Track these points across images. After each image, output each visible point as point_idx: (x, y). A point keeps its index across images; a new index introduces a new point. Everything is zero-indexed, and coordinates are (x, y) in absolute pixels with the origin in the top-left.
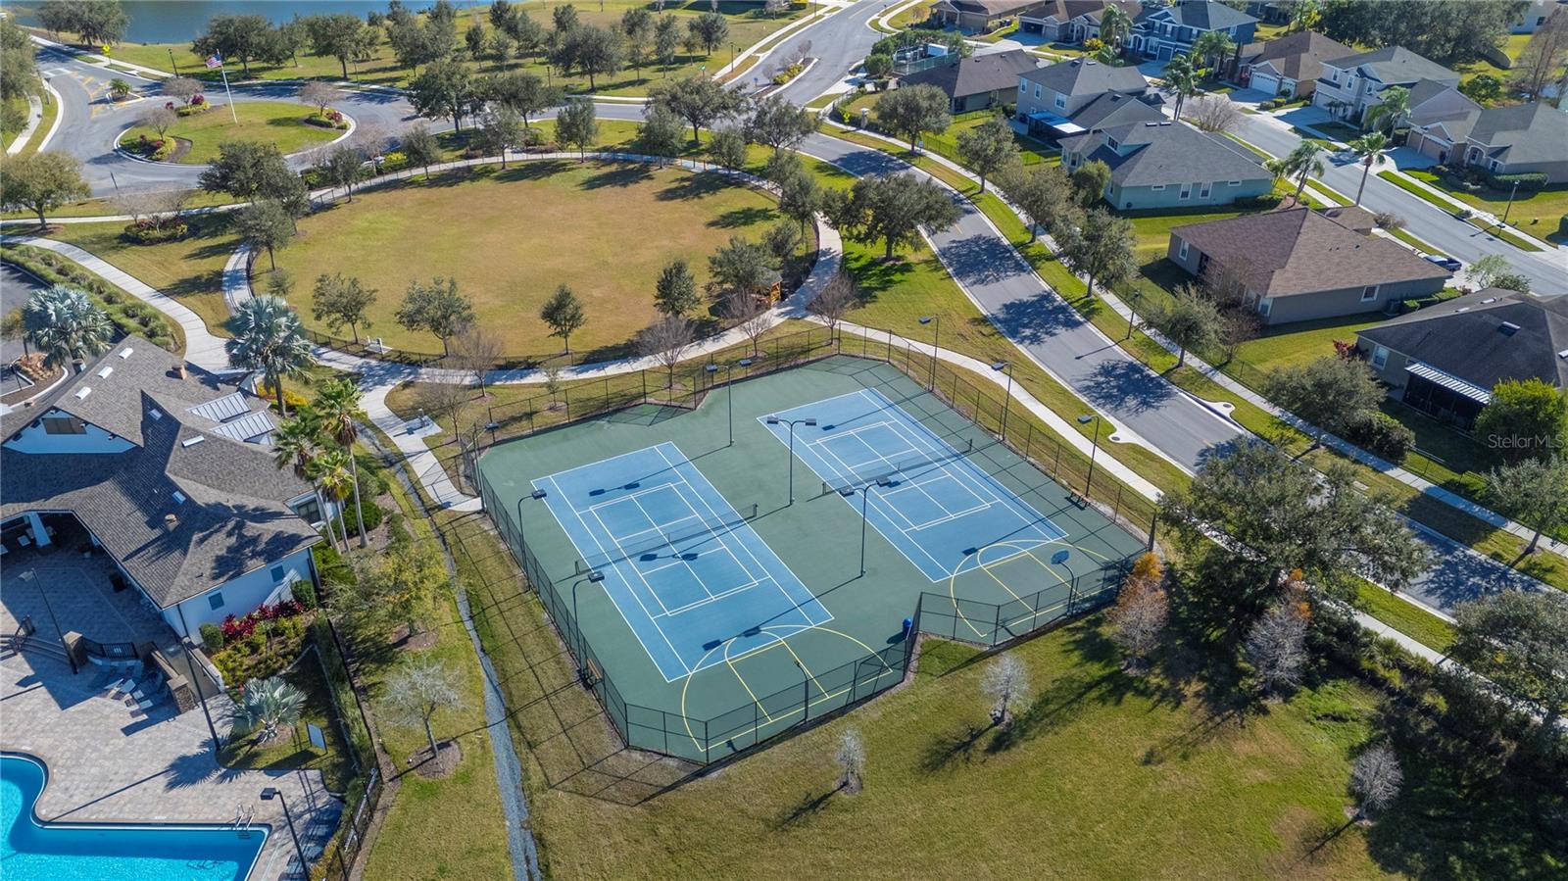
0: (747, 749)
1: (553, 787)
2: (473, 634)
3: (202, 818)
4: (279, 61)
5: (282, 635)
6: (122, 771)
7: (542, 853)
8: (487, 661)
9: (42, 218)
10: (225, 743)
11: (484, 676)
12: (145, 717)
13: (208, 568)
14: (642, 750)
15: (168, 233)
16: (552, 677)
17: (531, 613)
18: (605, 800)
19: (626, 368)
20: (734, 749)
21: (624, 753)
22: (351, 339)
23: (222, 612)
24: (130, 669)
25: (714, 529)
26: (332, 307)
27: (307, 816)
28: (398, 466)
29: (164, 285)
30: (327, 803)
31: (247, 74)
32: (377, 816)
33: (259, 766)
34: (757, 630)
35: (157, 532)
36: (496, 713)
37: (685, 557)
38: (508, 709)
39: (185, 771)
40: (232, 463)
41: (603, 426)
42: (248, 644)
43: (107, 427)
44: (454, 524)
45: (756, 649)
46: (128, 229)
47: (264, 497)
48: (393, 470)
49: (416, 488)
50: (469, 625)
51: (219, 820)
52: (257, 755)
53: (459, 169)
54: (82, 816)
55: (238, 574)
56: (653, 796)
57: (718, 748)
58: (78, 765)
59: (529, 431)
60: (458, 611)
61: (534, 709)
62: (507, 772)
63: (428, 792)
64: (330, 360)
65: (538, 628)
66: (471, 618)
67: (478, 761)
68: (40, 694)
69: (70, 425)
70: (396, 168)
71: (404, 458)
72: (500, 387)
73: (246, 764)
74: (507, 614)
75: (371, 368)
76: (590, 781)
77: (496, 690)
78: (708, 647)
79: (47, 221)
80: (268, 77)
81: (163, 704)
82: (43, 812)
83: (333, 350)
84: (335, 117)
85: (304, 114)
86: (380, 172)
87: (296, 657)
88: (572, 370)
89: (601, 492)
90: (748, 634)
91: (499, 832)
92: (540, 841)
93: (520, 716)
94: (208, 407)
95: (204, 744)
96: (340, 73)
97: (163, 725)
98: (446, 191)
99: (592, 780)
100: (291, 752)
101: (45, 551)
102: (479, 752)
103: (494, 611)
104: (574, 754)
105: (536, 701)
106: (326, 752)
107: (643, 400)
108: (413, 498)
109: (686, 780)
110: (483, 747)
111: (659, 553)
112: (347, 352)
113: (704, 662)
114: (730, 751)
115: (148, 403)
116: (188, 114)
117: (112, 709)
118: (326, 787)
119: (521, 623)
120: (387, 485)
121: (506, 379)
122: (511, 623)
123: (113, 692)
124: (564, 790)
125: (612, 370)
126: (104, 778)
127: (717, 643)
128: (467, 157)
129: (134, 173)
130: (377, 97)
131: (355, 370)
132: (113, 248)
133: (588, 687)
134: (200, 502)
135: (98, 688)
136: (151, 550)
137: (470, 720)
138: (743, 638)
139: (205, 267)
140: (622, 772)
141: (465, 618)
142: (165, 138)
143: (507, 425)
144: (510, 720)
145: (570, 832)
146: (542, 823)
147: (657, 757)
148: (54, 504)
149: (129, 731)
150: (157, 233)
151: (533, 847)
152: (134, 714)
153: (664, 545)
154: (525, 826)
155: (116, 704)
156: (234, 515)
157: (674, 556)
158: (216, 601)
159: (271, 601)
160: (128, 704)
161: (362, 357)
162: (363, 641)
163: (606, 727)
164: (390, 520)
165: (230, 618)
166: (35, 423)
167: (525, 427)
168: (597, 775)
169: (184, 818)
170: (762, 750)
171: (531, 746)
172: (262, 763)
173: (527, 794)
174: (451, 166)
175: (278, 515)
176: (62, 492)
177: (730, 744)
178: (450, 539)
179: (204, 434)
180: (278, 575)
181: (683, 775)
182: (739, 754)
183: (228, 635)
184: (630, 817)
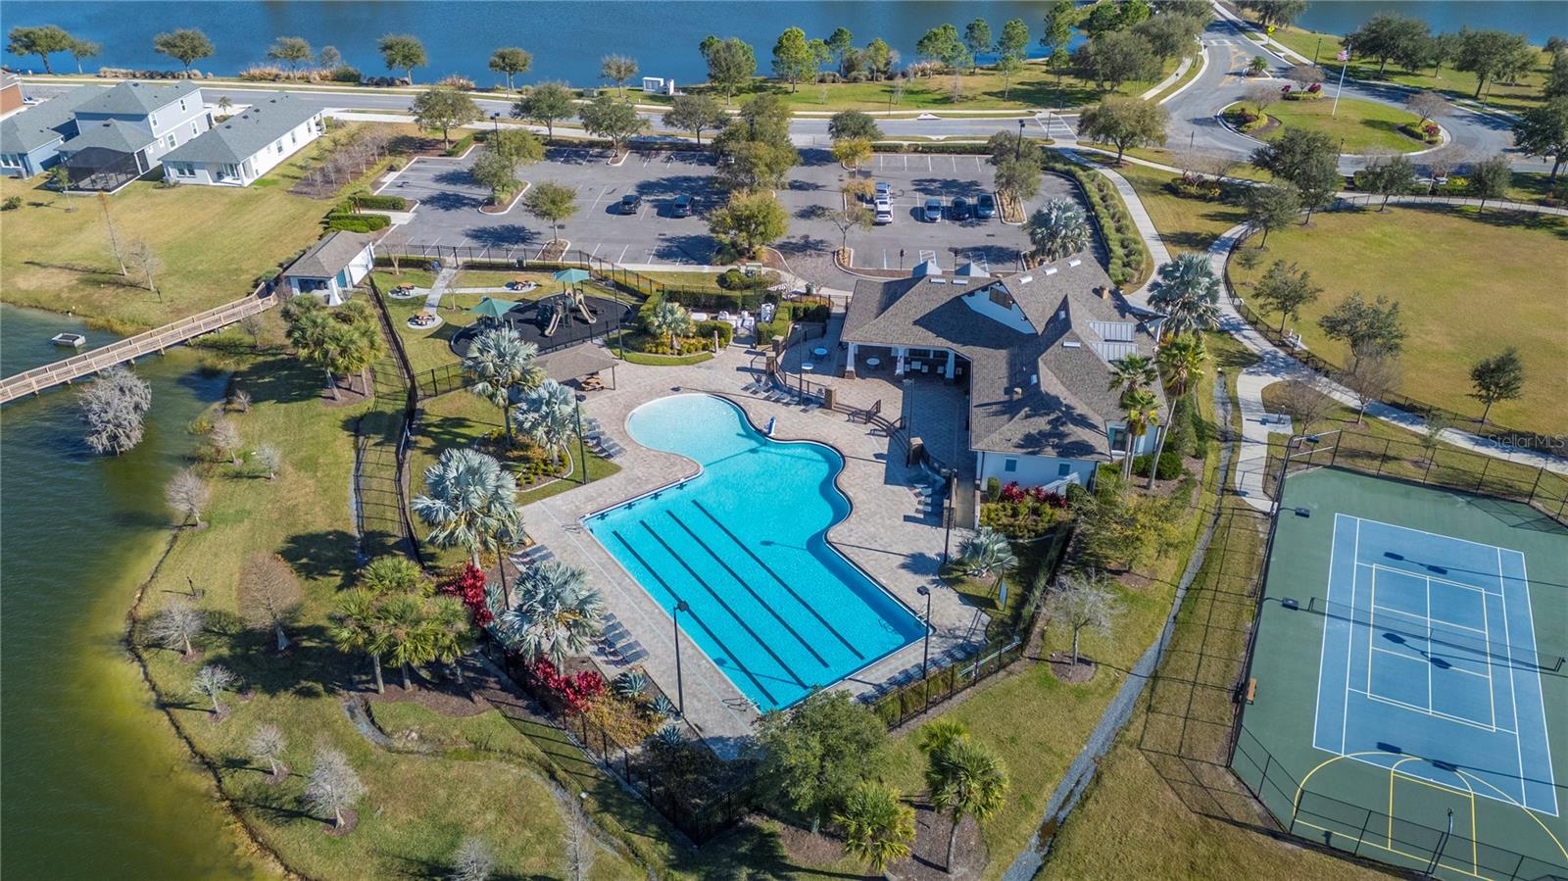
0: (1340, 851)
1: (1139, 749)
2: (1178, 601)
3: (903, 597)
4: (1415, 67)
5: (1039, 515)
6: (885, 540)
7: (1092, 786)
8: (1171, 628)
9: (1120, 154)
10: (951, 562)
11: (1159, 636)
12: (921, 516)
13: (1017, 438)
14: (1238, 778)
15: (1202, 192)
16: (1213, 672)
17: (1239, 614)
18: (1173, 789)
19: (1536, 461)
20: (1328, 841)
21: (1222, 769)
22: (1277, 327)
23: (1011, 476)
24: (935, 481)
25: (1492, 656)
26: (1274, 292)
27: (961, 641)
28: (1230, 444)
29: (1166, 231)
30: (978, 642)
31: (1379, 75)
32: (1002, 673)
33: (958, 589)
34: (1453, 768)
35: (1007, 398)
36: (1145, 667)
37: (1433, 660)
38: (1156, 671)
39: (917, 563)
40: (1088, 374)
41: (1458, 502)
42: (1013, 509)
43: (1025, 310)
44: (1236, 512)
45: (1434, 781)
46: (1174, 180)
47: (1094, 410)
48: (1223, 445)
49: (1229, 468)
50: (1181, 593)
51: (911, 605)
52: (962, 582)
53: (1524, 212)
54: (847, 551)
55: (1033, 453)
56: (1217, 818)
57: (1313, 828)
58: (867, 521)
59: (1375, 472)
60: (1181, 578)
61: (1175, 686)
62: (1117, 714)
63: (1048, 684)
64: (1245, 337)
65: (1234, 630)
66: (1187, 589)
67: (1101, 690)
68: (881, 467)
69: (1004, 299)
70: (1452, 193)
71: (1240, 440)
72: (1382, 422)
73: (951, 583)
74: (1217, 603)
75: (1275, 357)
76: (1174, 768)
77: (1159, 653)
78: (1382, 746)
79: (1123, 157)
80: (1398, 82)
81: (936, 515)
82: (832, 535)
83: (1256, 330)
84: (1432, 130)
85: (1401, 121)
86: (1433, 193)
87: (1036, 536)
88: (1472, 439)
89: (1400, 558)
90: (1438, 764)
91: (1073, 748)
92: (1098, 778)
93: (1161, 683)
94: (1102, 325)
95: (939, 555)
96: (1472, 91)
97: (927, 527)
98: (1489, 229)
99: (1175, 768)
100: (983, 594)
101: (947, 383)
102: (1108, 684)
103: (1209, 594)
104: (1178, 740)
105: (1182, 681)
106: (1004, 609)
107: (1527, 500)
108: (1220, 475)
109: (1257, 829)
110: (1113, 684)
111: (1409, 641)
112: (1266, 337)
113: (1370, 757)
114: (1323, 840)
115: (1064, 305)
116: (1297, 99)
117: (910, 500)
118: (986, 631)
119: (1223, 616)
120: (1206, 452)
121: (1394, 419)
122: (1215, 612)
123: (917, 491)
124: (1147, 758)
125: (1519, 458)
126: (873, 538)
127: (1397, 750)
128: (1541, 203)
129: (1217, 139)
130: (1494, 122)
131: (1260, 354)
132: (1154, 192)
133: (1236, 700)
134: (1042, 389)
135: (910, 483)
136: (994, 408)
137: (1120, 659)
138: (1430, 764)
139: (1209, 227)
140: (1206, 781)
141: (1183, 586)
142: (1261, 114)
143: (1357, 456)
144: (1151, 680)
145: (1125, 789)
146: (1109, 767)
147: (1247, 793)
148: (965, 351)
149: (907, 518)
150: (1193, 190)
151: (1089, 777)
152: (917, 511)
153: (1421, 638)
154: (1097, 759)
155: (913, 497)
156: (1061, 411)
157: (1423, 653)
158: (1011, 465)
159: (1048, 488)
160: (919, 502)
161: (1275, 345)
162: (1091, 555)
163: (1223, 740)
164: (1185, 480)
165: (1014, 484)
166: (985, 289)
167: (1372, 466)
168: (1183, 768)
169: (894, 590)
170: (1355, 863)
171: (1149, 709)
172: (961, 589)
173: (1118, 737)
174: (1516, 206)
175: (1093, 427)
176: (974, 345)
177: (1328, 835)
178: (1222, 521)
179: (1082, 342)
180: (1064, 471)
181: (1259, 823)
182: (1327, 848)
183: (1007, 495)
184: (1182, 817)
